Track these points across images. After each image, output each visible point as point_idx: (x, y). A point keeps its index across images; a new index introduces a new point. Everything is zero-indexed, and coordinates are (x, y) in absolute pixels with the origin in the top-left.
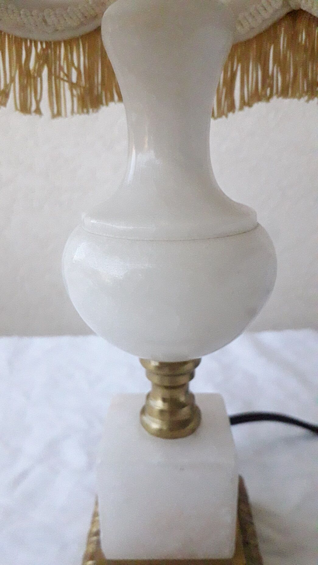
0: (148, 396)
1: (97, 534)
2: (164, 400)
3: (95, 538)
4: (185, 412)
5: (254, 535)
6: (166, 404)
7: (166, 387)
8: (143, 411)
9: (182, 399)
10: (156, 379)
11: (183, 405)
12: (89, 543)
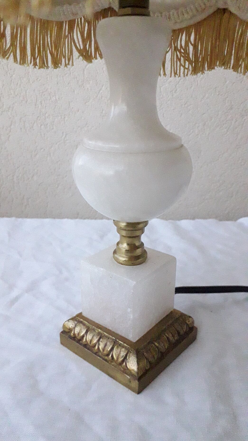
8: (115, 252)
9: (137, 244)
11: (138, 247)
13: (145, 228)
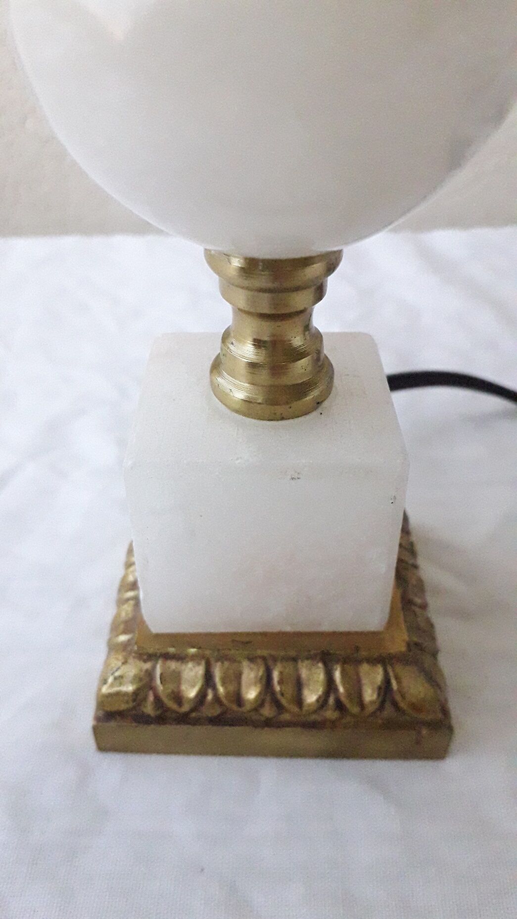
0: (226, 337)
1: (134, 586)
2: (258, 343)
3: (131, 594)
4: (302, 368)
5: (420, 586)
6: (263, 352)
7: (263, 316)
8: (216, 366)
9: (297, 341)
10: (242, 298)
11: (298, 355)
12: (121, 602)
13: (329, 278)
